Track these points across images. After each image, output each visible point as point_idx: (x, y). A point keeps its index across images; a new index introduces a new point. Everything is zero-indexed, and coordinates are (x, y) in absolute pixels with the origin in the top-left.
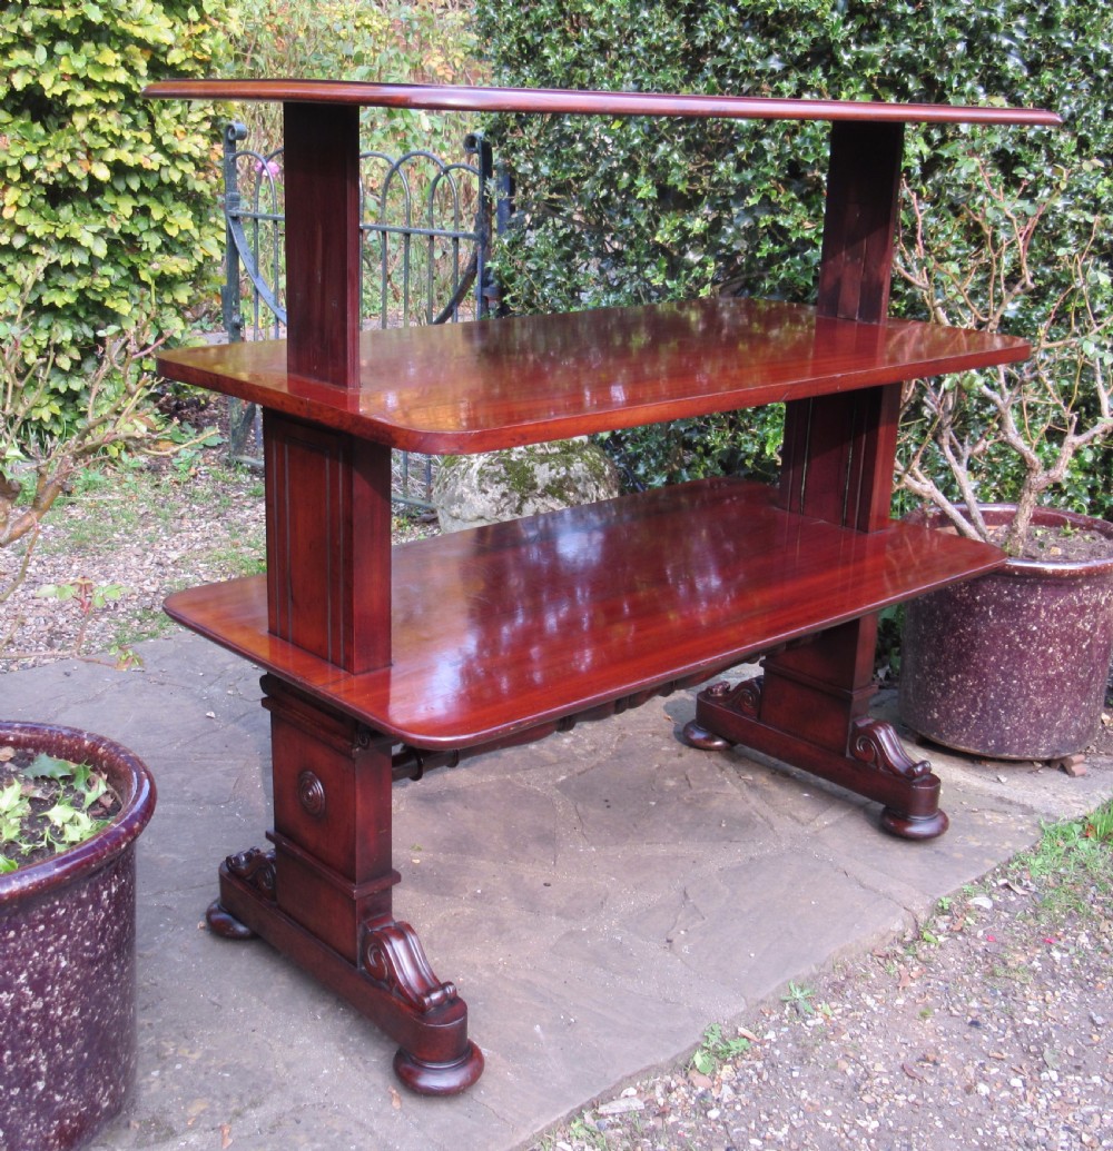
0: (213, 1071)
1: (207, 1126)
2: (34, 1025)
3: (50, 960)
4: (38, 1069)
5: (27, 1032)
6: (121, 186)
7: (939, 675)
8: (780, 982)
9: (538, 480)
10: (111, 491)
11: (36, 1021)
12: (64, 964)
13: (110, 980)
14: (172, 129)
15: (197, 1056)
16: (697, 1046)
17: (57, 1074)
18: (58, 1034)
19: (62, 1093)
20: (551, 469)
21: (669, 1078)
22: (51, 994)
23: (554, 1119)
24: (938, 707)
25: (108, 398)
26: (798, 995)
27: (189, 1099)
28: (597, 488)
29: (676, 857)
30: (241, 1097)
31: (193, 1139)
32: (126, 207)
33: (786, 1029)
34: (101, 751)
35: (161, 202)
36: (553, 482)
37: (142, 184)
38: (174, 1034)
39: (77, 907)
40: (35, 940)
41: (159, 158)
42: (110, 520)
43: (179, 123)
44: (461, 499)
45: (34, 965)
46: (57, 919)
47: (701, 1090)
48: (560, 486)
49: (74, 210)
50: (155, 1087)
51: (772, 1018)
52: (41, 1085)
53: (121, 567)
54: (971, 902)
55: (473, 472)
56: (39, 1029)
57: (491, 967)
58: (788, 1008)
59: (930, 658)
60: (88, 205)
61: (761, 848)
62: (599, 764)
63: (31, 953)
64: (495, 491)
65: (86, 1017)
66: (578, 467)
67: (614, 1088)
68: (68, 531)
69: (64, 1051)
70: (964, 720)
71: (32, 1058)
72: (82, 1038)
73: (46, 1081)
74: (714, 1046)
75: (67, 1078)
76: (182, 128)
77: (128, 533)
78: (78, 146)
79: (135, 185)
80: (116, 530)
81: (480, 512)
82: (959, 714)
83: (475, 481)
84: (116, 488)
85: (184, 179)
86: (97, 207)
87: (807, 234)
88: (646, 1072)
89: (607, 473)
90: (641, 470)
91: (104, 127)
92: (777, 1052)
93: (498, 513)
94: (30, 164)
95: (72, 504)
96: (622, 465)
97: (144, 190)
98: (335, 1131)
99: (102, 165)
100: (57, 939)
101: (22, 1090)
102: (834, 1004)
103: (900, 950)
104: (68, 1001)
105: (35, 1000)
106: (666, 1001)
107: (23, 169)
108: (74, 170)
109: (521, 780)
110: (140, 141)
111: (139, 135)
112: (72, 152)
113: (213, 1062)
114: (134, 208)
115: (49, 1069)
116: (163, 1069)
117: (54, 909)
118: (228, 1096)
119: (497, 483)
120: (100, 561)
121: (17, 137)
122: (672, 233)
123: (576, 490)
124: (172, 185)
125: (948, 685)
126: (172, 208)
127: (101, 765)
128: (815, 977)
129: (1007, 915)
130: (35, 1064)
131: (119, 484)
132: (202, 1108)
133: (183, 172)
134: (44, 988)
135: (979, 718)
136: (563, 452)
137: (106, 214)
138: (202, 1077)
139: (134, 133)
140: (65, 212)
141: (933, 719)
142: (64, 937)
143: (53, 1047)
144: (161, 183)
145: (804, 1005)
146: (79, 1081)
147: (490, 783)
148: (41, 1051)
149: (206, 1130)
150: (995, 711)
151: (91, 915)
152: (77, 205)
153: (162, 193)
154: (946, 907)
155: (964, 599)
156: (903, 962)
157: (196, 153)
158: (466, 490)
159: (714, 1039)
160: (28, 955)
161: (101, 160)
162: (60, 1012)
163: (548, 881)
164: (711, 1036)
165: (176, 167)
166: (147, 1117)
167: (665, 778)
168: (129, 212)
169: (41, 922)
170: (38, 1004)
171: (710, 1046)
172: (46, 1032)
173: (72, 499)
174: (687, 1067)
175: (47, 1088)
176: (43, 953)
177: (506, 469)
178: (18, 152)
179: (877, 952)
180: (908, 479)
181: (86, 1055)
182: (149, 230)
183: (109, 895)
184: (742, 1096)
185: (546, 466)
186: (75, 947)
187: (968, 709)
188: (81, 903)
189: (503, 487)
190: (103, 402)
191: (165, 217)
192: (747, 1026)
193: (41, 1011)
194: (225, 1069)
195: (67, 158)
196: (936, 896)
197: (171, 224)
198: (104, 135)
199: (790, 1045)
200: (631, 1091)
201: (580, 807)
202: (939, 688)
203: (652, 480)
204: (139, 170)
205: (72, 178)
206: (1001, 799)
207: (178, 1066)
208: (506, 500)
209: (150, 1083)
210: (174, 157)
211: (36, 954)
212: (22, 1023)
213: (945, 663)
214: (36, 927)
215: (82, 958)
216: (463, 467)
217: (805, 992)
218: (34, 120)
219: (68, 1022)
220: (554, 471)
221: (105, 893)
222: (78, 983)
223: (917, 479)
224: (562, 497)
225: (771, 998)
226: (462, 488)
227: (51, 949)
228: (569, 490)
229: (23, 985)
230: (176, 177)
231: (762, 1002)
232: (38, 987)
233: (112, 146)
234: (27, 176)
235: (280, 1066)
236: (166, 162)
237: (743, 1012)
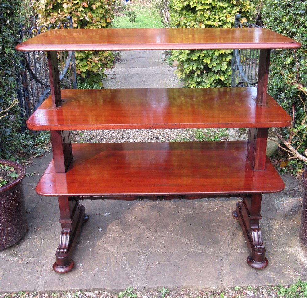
0: (37, 247)
1: (21, 257)
8: (160, 285)
15: (38, 243)
21: (109, 294)
27: (26, 251)
30: (33, 255)
31: (17, 258)
38: (41, 237)
50: (25, 246)
51: (151, 294)
54: (247, 291)
58: (158, 293)
61: (210, 251)
62: (205, 213)
64: (236, 130)
67: (94, 289)
76: (229, 15)
88: (103, 290)
98: (37, 269)
99: (203, 25)
103: (209, 294)
107: (186, 25)
109: (181, 210)
111: (215, 17)
116: (31, 243)
128: (174, 289)
138: (34, 248)
154: (236, 289)
164: (129, 290)
166: (17, 251)
171: (127, 292)
174: (116, 294)
179: (201, 291)
192: (140, 292)
196: (235, 285)
198: (205, 17)
200: (97, 292)
204: (214, 26)
217: (167, 292)
225: (155, 289)
231: (151, 288)
233: (207, 20)
235: (47, 252)
237: (142, 288)
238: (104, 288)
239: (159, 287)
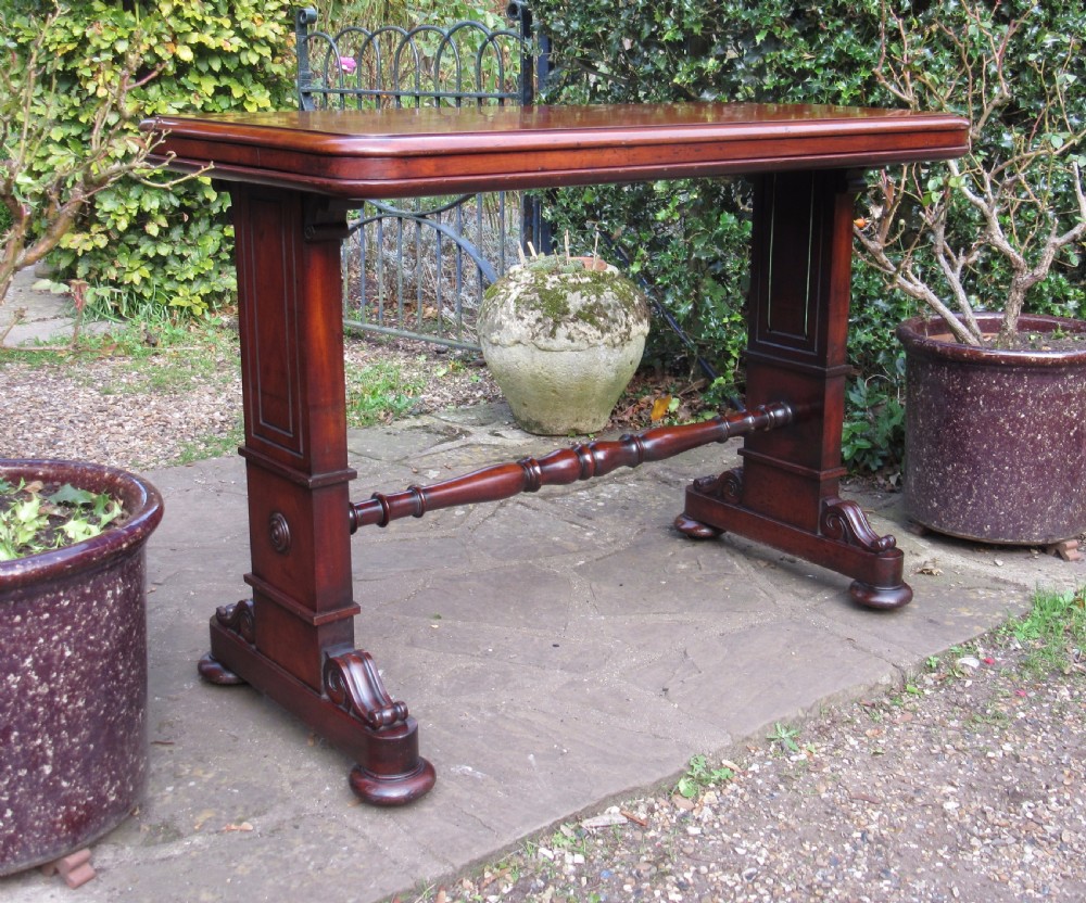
0: (224, 788)
1: (212, 830)
2: (41, 709)
3: (55, 647)
4: (45, 754)
5: (33, 715)
6: (204, 68)
7: (937, 465)
8: (766, 722)
9: (570, 306)
10: (194, 344)
11: (42, 705)
12: (68, 653)
13: (116, 677)
14: (250, 16)
15: (210, 776)
16: (680, 774)
17: (63, 761)
18: (63, 721)
19: (69, 779)
20: (582, 296)
21: (652, 800)
22: (56, 680)
23: (538, 828)
24: (937, 496)
25: (193, 263)
26: (784, 734)
27: (198, 809)
28: (626, 315)
29: (681, 623)
30: (246, 808)
31: (197, 840)
32: (208, 86)
33: (769, 763)
34: (119, 480)
35: (242, 84)
36: (584, 308)
37: (223, 65)
38: (192, 759)
39: (81, 601)
40: (40, 627)
41: (238, 42)
42: (190, 367)
43: (257, 11)
44: (500, 326)
45: (40, 651)
46: (62, 610)
47: (682, 810)
48: (591, 312)
49: (161, 88)
50: (168, 800)
51: (757, 754)
52: (47, 769)
53: (195, 402)
54: (959, 661)
55: (511, 301)
56: (45, 714)
57: (493, 709)
58: (773, 746)
59: (928, 450)
60: (175, 85)
61: (762, 618)
62: (617, 552)
63: (37, 639)
64: (531, 317)
65: (91, 709)
66: (608, 296)
67: (597, 805)
68: (149, 375)
69: (70, 738)
70: (961, 507)
71: (39, 741)
72: (88, 729)
73: (53, 765)
74: (699, 775)
75: (74, 767)
76: (259, 15)
77: (203, 376)
78: (164, 30)
79: (216, 66)
80: (194, 374)
81: (516, 338)
82: (956, 501)
83: (512, 309)
84: (199, 342)
85: (261, 63)
86: (183, 88)
87: (808, 65)
88: (630, 793)
89: (636, 302)
90: (669, 301)
91: (187, 13)
92: (759, 782)
93: (533, 338)
94: (122, 47)
95: (156, 354)
96: (652, 298)
97: (225, 71)
98: (330, 835)
99: (187, 47)
100: (62, 628)
101: (30, 771)
102: (818, 745)
103: (887, 701)
104: (73, 690)
105: (41, 684)
106: (656, 736)
107: (115, 52)
108: (160, 51)
109: (541, 565)
110: (220, 27)
111: (220, 21)
112: (159, 36)
113: (225, 780)
114: (215, 87)
115: (55, 755)
116: (178, 785)
117: (59, 599)
118: (234, 808)
119: (533, 309)
120: (176, 399)
121: (110, 24)
122: (688, 75)
123: (606, 316)
124: (251, 68)
125: (945, 474)
126: (251, 88)
127: (118, 493)
128: (803, 721)
129: (993, 673)
130: (41, 747)
131: (201, 339)
132: (209, 816)
133: (261, 56)
134: (49, 675)
135: (974, 505)
136: (594, 282)
137: (189, 92)
138: (213, 792)
139: (215, 19)
140: (153, 91)
141: (933, 508)
142: (69, 628)
143: (59, 733)
144: (240, 65)
145: (788, 743)
146: (85, 770)
147: (512, 567)
148: (47, 736)
149: (212, 833)
150: (989, 497)
151: (95, 610)
152: (164, 85)
153: (243, 75)
154: (934, 665)
155: (957, 391)
156: (890, 711)
157: (272, 38)
158: (504, 317)
159: (698, 768)
160: (33, 640)
161: (185, 43)
162: (65, 700)
163: (556, 643)
164: (696, 766)
165: (254, 51)
166: (157, 822)
167: (678, 563)
168: (211, 91)
169: (46, 610)
170: (44, 689)
171: (695, 774)
172: (52, 718)
173: (157, 349)
174: (671, 791)
175: (54, 773)
176: (48, 640)
177: (540, 297)
178: (110, 37)
179: (864, 702)
180: (900, 279)
181: (92, 746)
182: (230, 107)
183: (114, 595)
184: (721, 817)
185: (578, 293)
186: (79, 639)
187: (964, 496)
188: (84, 597)
189: (538, 314)
190: (189, 266)
191: (244, 95)
192: (732, 759)
193: (46, 696)
194: (234, 786)
195: (154, 41)
196: (925, 655)
197: (250, 103)
198: (188, 20)
199: (771, 776)
200: (615, 809)
201: (594, 585)
202: (937, 478)
203: (679, 308)
204: (220, 52)
205: (159, 60)
206: (996, 580)
207: (192, 784)
208: (540, 325)
209: (163, 797)
210: (253, 41)
211: (41, 640)
212: (29, 705)
213: (942, 453)
214: (40, 614)
215: (87, 651)
216: (502, 297)
217: (791, 733)
218: (126, 9)
219: (74, 711)
220: (585, 299)
221: (109, 593)
222: (83, 674)
223: (910, 281)
224: (592, 322)
225: (757, 736)
226: (501, 316)
227: (55, 638)
228: (599, 315)
229: (29, 669)
230: (254, 60)
231: (748, 739)
232: (44, 672)
233: (195, 30)
234: (119, 59)
235: (286, 784)
236: (244, 45)
237: (728, 747)
238: (631, 785)
239: (764, 729)
